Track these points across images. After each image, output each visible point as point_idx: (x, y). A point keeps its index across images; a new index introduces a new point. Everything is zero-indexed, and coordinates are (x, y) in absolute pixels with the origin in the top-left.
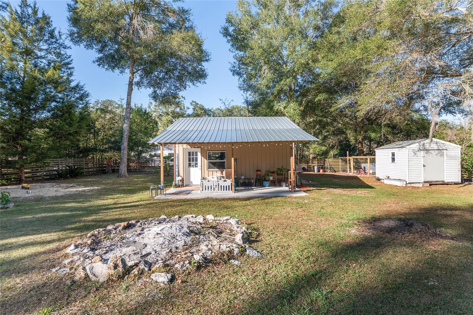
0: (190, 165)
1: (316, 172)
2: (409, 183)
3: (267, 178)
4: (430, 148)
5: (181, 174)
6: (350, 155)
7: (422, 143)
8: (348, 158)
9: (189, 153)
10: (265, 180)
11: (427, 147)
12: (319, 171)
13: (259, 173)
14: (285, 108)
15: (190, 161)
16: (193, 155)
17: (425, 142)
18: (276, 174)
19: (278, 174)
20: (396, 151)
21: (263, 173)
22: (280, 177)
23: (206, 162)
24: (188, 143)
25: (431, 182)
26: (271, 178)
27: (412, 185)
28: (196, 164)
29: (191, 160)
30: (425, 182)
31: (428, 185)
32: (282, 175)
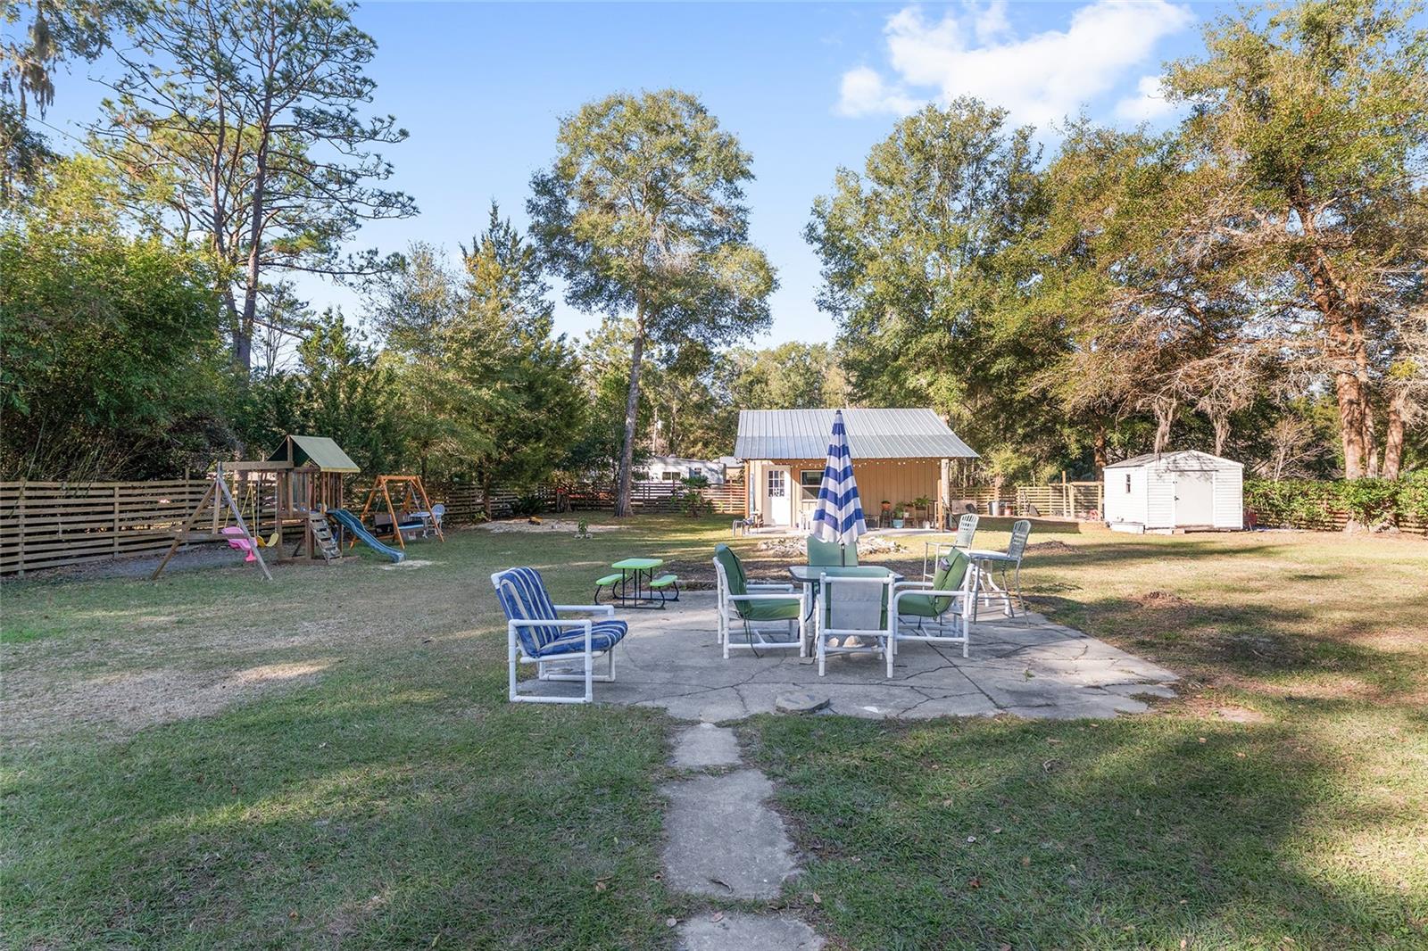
0: (771, 492)
1: (996, 514)
2: (1149, 529)
3: (900, 515)
4: (1187, 468)
5: (759, 506)
6: (1069, 480)
7: (1173, 458)
8: (1064, 484)
9: (771, 473)
10: (896, 518)
11: (1182, 465)
12: (1002, 513)
13: (886, 505)
14: (930, 384)
15: (771, 485)
16: (776, 476)
17: (1178, 457)
18: (914, 508)
19: (917, 508)
20: (1131, 471)
21: (893, 506)
22: (921, 512)
23: (799, 487)
24: (772, 460)
25: (1189, 527)
26: (906, 515)
27: (1155, 531)
28: (782, 490)
29: (773, 484)
30: (1178, 527)
31: (1183, 531)
32: (924, 509)
